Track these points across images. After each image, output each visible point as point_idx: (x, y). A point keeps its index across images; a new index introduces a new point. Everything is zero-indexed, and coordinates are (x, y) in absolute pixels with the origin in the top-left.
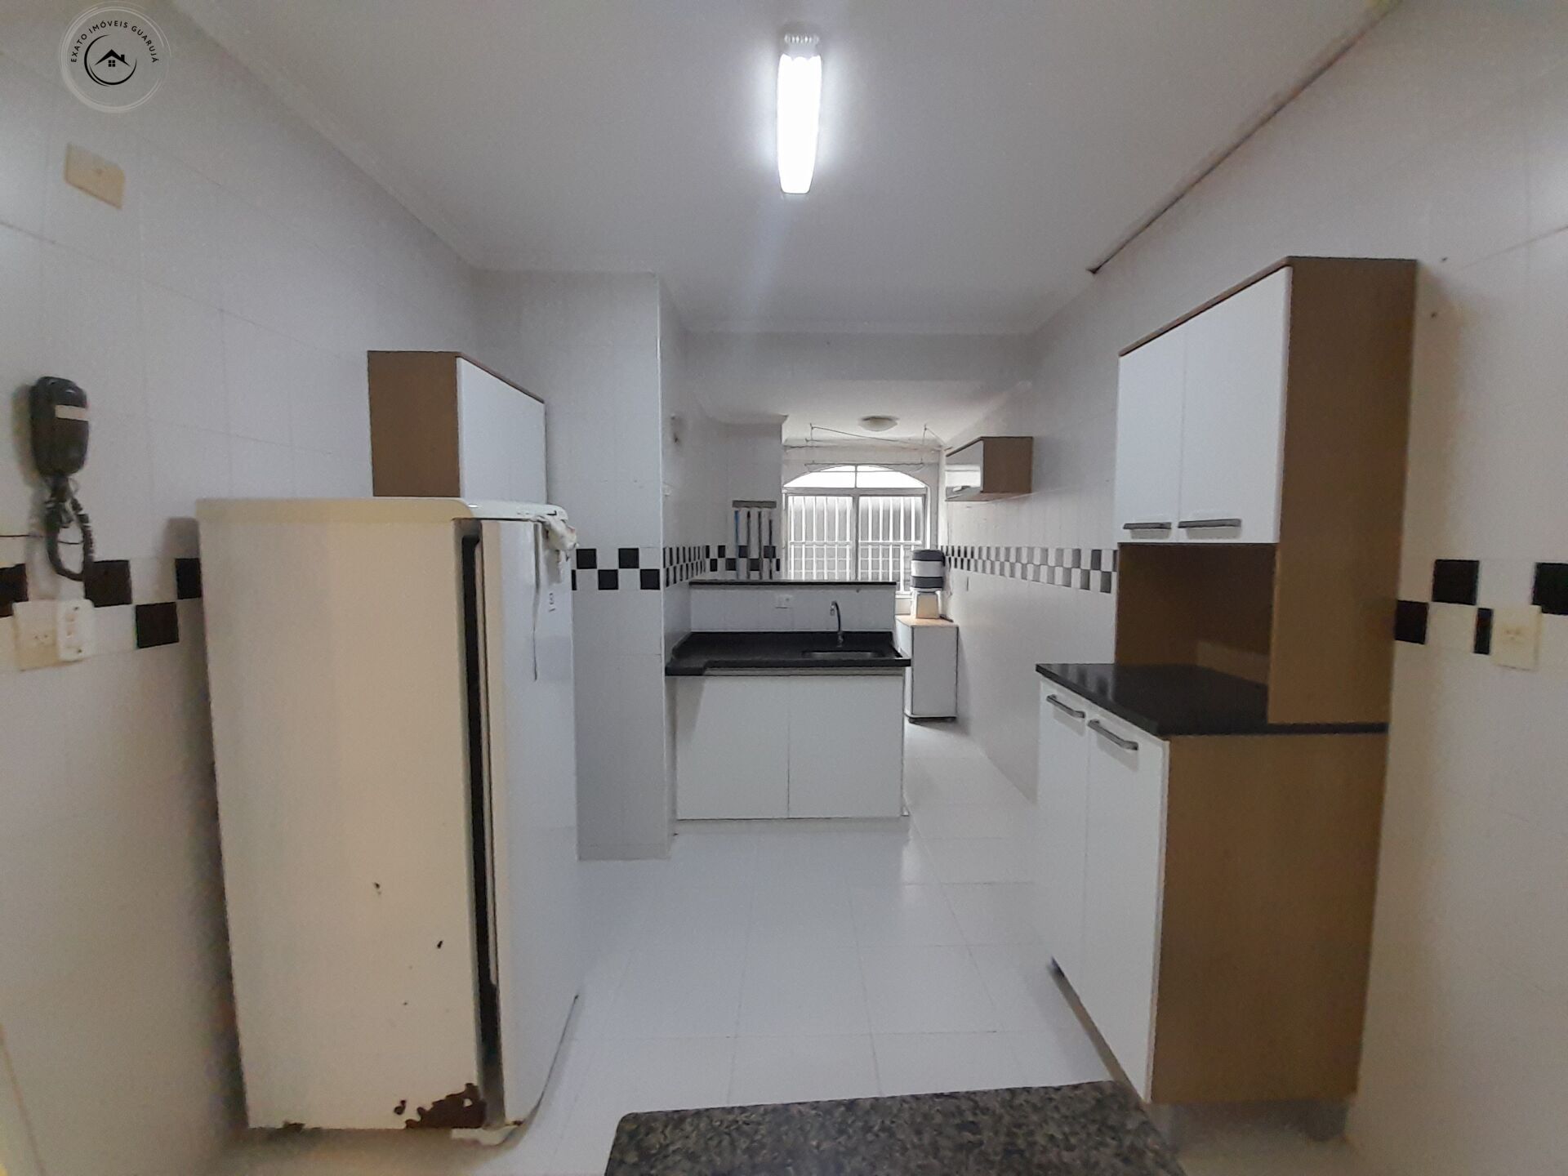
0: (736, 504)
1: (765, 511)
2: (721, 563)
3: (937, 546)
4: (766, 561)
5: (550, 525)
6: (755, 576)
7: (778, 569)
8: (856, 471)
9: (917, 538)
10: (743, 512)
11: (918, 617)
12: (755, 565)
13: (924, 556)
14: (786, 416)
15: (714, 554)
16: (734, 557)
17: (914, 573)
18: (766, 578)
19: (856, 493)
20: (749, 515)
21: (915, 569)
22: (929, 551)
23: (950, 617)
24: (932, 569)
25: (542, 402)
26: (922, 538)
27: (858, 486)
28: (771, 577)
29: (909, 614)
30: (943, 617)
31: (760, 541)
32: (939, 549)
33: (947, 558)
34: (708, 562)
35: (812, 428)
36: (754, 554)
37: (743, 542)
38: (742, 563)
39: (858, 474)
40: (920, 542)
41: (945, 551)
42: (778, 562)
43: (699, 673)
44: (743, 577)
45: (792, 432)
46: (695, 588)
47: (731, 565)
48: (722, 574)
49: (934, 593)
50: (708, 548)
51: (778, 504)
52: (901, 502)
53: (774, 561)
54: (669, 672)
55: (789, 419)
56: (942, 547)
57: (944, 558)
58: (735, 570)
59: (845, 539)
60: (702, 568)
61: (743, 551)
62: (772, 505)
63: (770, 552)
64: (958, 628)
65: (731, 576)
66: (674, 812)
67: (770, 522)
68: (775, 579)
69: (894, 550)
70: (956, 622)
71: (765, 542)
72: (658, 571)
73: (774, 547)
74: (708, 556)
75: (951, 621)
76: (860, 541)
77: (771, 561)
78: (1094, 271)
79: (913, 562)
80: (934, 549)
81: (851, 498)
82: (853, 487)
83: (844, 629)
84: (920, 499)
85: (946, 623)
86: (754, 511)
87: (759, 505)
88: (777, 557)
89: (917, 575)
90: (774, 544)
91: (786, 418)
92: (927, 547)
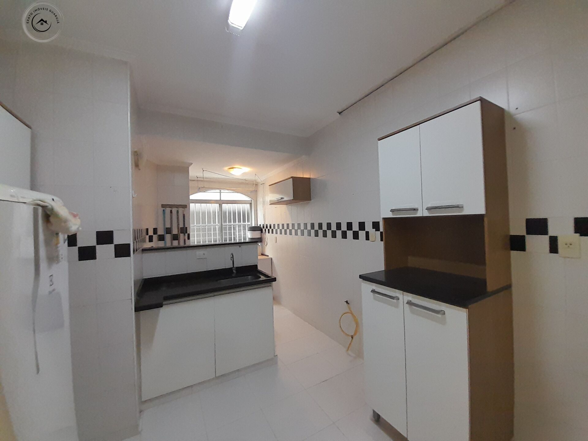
0: (163, 206)
1: (181, 210)
2: (155, 237)
4: (182, 235)
5: (52, 209)
6: (175, 243)
7: (189, 238)
8: (220, 192)
9: (248, 221)
10: (168, 210)
12: (175, 237)
13: (253, 229)
15: (151, 233)
16: (163, 234)
18: (182, 244)
19: (220, 203)
20: (171, 212)
21: (249, 235)
22: (254, 227)
23: (267, 254)
24: (257, 234)
27: (221, 199)
28: (184, 244)
30: (263, 255)
31: (178, 225)
32: (259, 225)
33: (264, 230)
34: (147, 237)
35: (203, 171)
36: (175, 231)
37: (168, 226)
38: (168, 237)
39: (221, 193)
40: (249, 223)
41: (262, 226)
42: (189, 235)
43: (160, 305)
44: (168, 245)
45: (194, 172)
46: (145, 253)
47: (161, 238)
48: (155, 243)
49: (258, 244)
50: (147, 230)
51: (188, 206)
52: (241, 206)
53: (186, 235)
54: (138, 309)
55: (193, 165)
56: (260, 225)
57: (262, 230)
58: (164, 240)
59: (216, 223)
60: (144, 241)
61: (168, 231)
62: (185, 207)
63: (184, 230)
64: (272, 259)
65: (161, 244)
66: (140, 396)
67: (184, 216)
68: (187, 244)
69: (234, 227)
70: (270, 256)
71: (181, 225)
72: (129, 245)
73: (187, 228)
74: (147, 234)
75: (268, 256)
76: (223, 224)
78: (340, 113)
79: (248, 232)
80: (256, 226)
81: (218, 205)
82: (219, 199)
83: (235, 266)
84: (248, 205)
85: (266, 257)
86: (174, 210)
87: (177, 206)
88: (188, 233)
89: (251, 237)
90: (186, 226)
91: (191, 165)
92: (253, 225)
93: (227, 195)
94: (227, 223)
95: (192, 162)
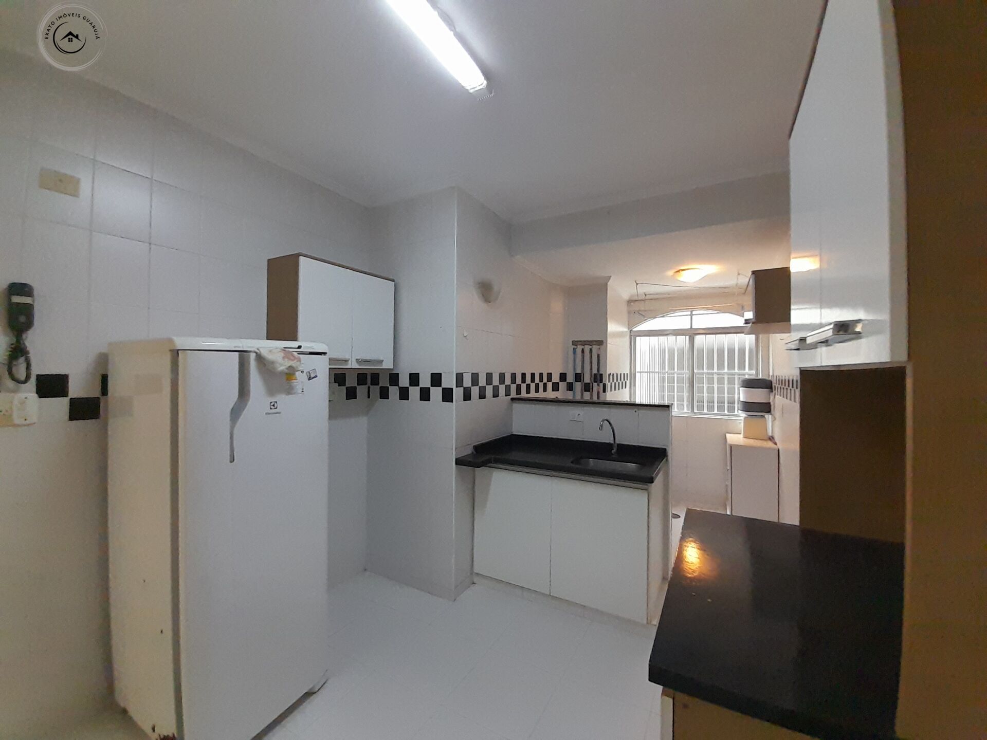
0: (575, 343)
1: (595, 348)
2: (562, 385)
3: (769, 377)
4: (595, 384)
6: (587, 396)
7: (604, 391)
8: (692, 315)
9: (750, 369)
10: (579, 349)
11: (745, 437)
12: (587, 388)
13: (750, 384)
14: (611, 276)
15: (556, 379)
16: (572, 381)
17: (742, 399)
18: (595, 399)
19: (692, 333)
20: (583, 351)
21: (742, 395)
22: (759, 380)
23: (774, 440)
24: (759, 396)
25: (393, 281)
26: (755, 368)
27: (693, 327)
28: (598, 398)
29: (740, 434)
30: (771, 439)
31: (591, 369)
33: (774, 386)
34: (551, 384)
35: (637, 284)
36: (587, 379)
37: (579, 371)
38: (578, 386)
39: (693, 316)
40: (752, 372)
41: (774, 379)
42: (604, 385)
44: (578, 398)
46: (516, 403)
47: (570, 387)
48: (562, 394)
49: (763, 416)
50: (550, 374)
51: (604, 341)
52: (725, 339)
53: (601, 385)
55: (611, 278)
56: (771, 376)
57: (772, 386)
58: (573, 391)
59: (674, 369)
61: (579, 377)
62: (601, 343)
63: (599, 378)
64: (779, 450)
65: (569, 396)
67: (598, 356)
68: (602, 399)
70: (780, 446)
71: (595, 371)
72: (452, 389)
73: (602, 375)
74: (550, 380)
75: (774, 443)
76: (695, 371)
77: (598, 385)
79: (741, 389)
80: (765, 377)
81: (685, 337)
82: (690, 328)
83: (617, 442)
85: (770, 444)
86: (587, 349)
87: (590, 343)
88: (604, 382)
89: (744, 401)
90: (601, 372)
91: (610, 278)
92: (760, 377)
93: (705, 319)
94: (705, 371)
95: (610, 275)
